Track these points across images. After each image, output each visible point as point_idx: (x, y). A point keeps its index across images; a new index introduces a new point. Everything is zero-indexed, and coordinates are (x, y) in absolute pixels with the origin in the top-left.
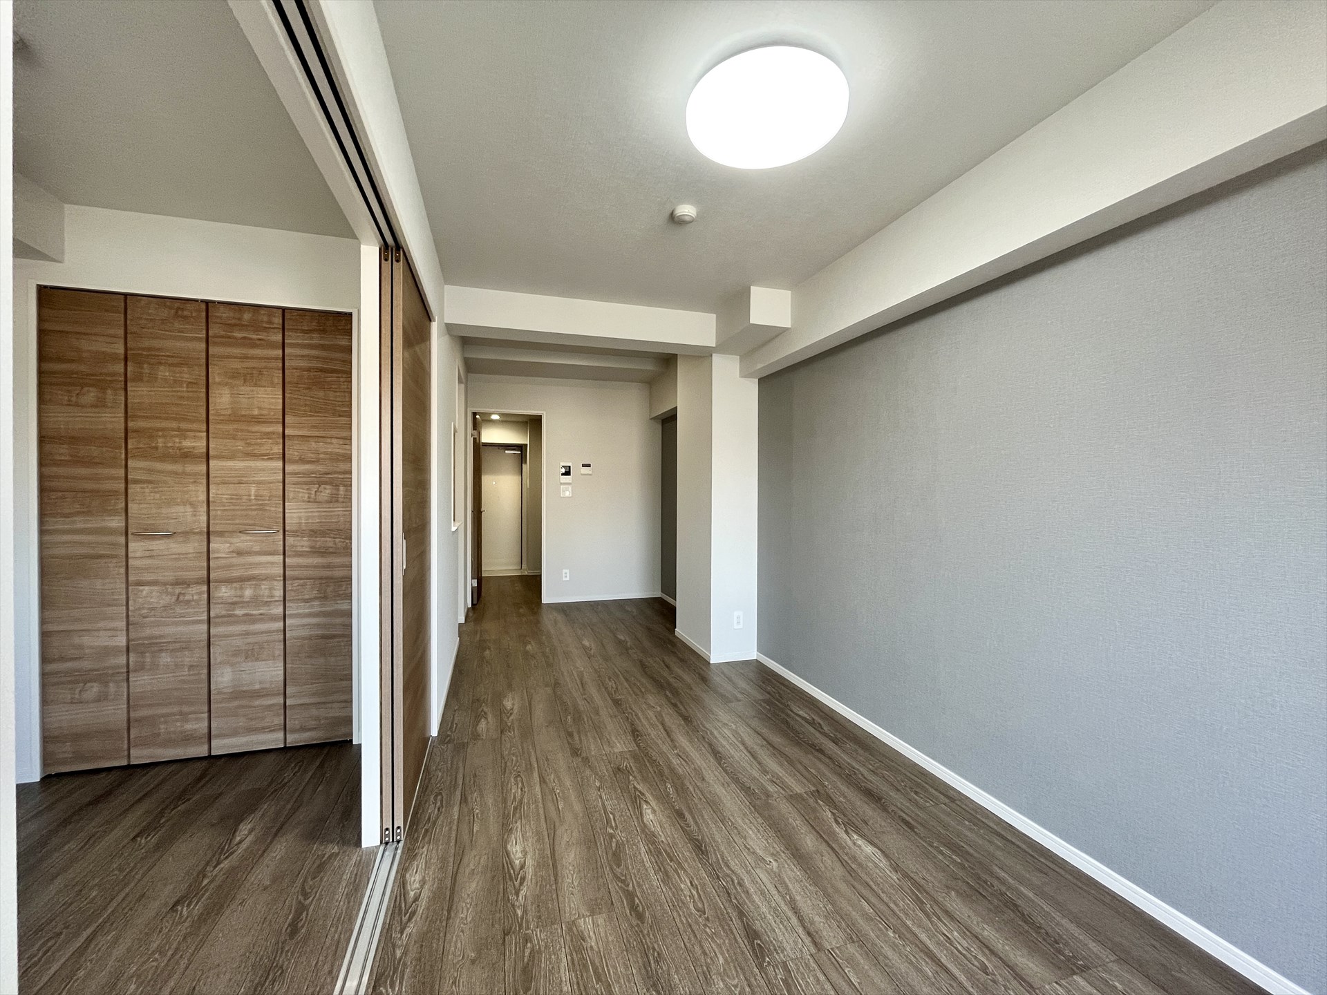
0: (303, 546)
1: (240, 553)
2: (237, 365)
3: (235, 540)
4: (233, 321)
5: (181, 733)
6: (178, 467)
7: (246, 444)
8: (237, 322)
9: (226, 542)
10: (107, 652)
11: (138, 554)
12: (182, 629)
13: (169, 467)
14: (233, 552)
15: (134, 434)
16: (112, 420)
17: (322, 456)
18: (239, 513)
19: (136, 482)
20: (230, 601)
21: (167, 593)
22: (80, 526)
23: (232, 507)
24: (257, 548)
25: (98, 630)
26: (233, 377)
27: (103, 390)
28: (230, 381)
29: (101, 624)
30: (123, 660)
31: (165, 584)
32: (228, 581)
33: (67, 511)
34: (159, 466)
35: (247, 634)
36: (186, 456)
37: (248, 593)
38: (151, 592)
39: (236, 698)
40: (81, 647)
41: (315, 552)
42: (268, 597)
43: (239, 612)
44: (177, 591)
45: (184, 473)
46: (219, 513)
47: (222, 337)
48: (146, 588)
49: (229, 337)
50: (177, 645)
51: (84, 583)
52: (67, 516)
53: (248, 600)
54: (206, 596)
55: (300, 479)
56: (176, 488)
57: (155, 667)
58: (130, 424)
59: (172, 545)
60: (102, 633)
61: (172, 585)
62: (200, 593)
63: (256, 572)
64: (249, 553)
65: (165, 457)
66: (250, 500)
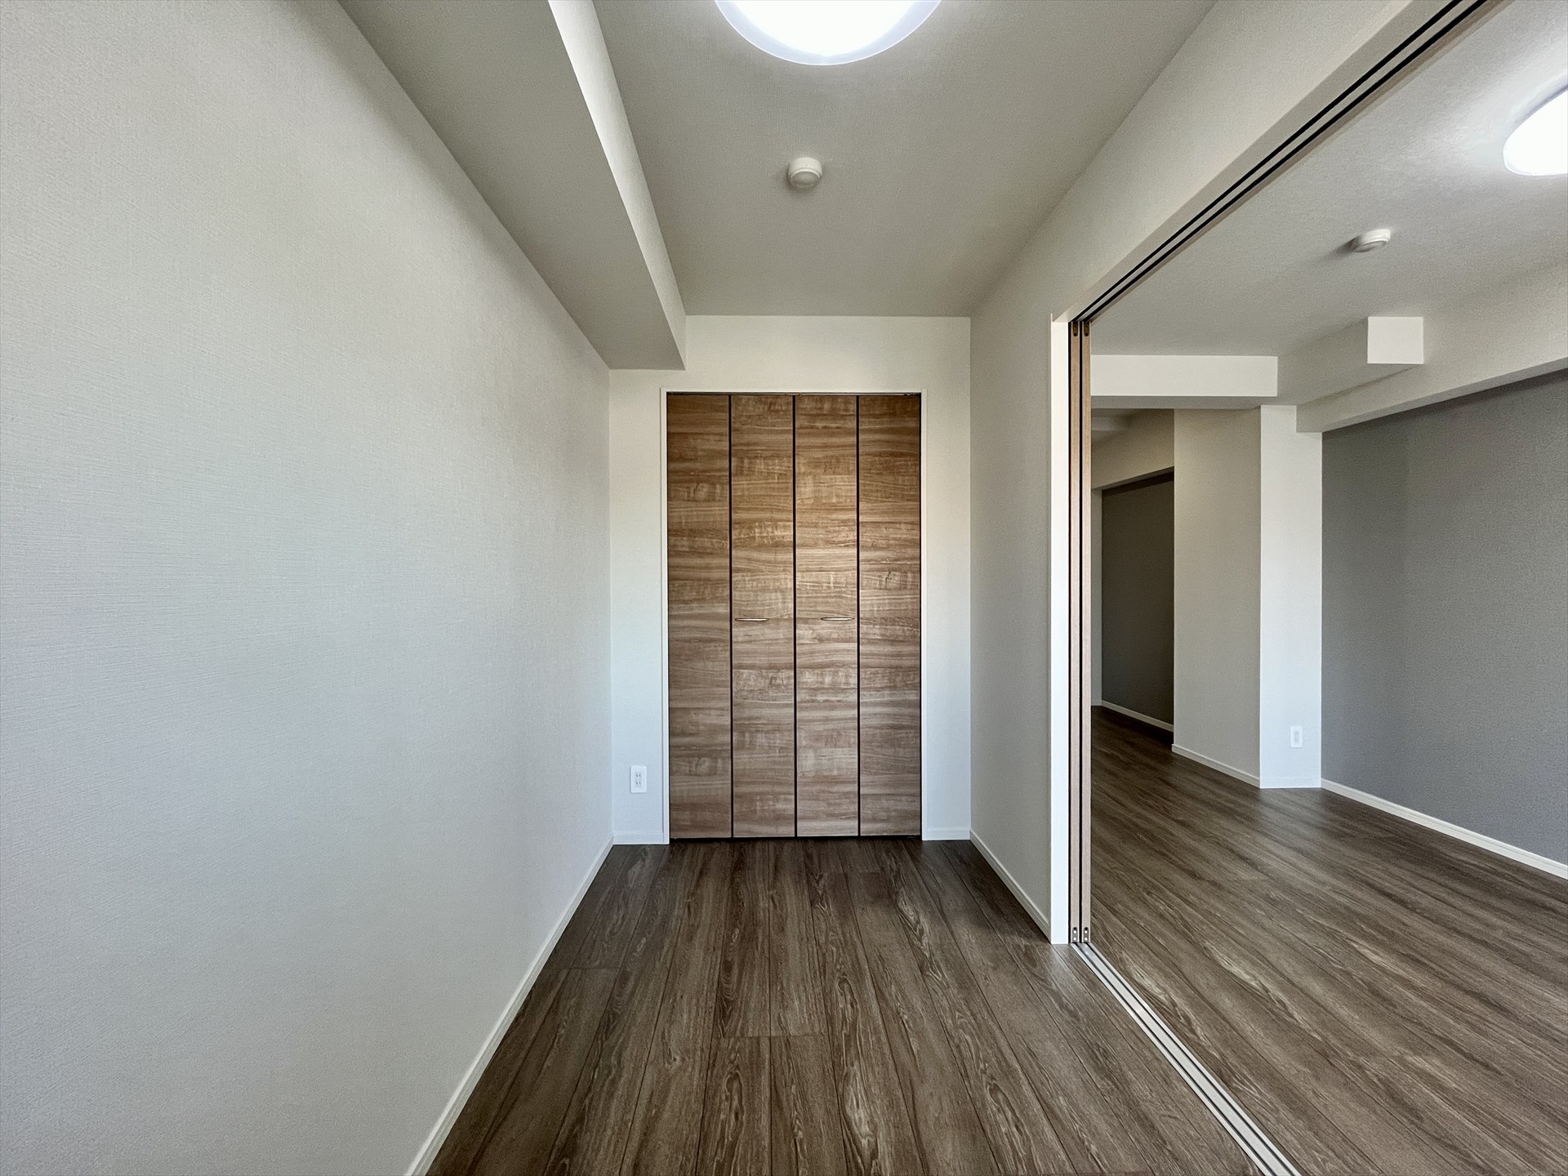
0: (875, 634)
1: (821, 640)
2: (819, 454)
3: (816, 627)
4: (815, 412)
5: (774, 811)
6: (770, 556)
7: (827, 531)
8: (818, 412)
9: (810, 629)
10: (715, 730)
11: (740, 639)
12: (775, 711)
13: (764, 556)
14: (815, 638)
15: (737, 526)
16: (719, 512)
17: (891, 542)
18: (820, 600)
19: (739, 570)
20: (813, 687)
21: (762, 676)
22: (696, 611)
23: (814, 595)
24: (835, 636)
25: (710, 709)
26: (816, 467)
27: (713, 485)
28: (813, 471)
29: (712, 704)
30: (727, 738)
31: (760, 668)
32: (812, 667)
33: (686, 598)
34: (755, 555)
35: (827, 720)
36: (777, 545)
37: (828, 680)
38: (750, 674)
39: (818, 782)
40: (696, 724)
41: (885, 640)
42: (845, 684)
43: (821, 698)
44: (770, 675)
45: (776, 562)
46: (804, 600)
47: (807, 428)
48: (746, 671)
49: (812, 427)
50: (770, 727)
51: (700, 665)
52: (686, 602)
53: (827, 686)
54: (793, 681)
55: (873, 566)
56: (769, 577)
57: (752, 745)
58: (734, 516)
59: (767, 631)
60: (712, 712)
61: (766, 669)
62: (789, 678)
63: (835, 659)
64: (829, 640)
65: (761, 547)
66: (829, 587)
